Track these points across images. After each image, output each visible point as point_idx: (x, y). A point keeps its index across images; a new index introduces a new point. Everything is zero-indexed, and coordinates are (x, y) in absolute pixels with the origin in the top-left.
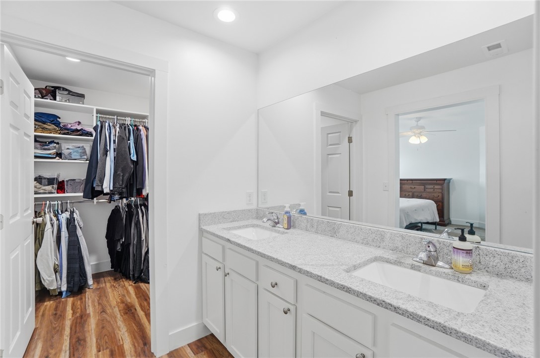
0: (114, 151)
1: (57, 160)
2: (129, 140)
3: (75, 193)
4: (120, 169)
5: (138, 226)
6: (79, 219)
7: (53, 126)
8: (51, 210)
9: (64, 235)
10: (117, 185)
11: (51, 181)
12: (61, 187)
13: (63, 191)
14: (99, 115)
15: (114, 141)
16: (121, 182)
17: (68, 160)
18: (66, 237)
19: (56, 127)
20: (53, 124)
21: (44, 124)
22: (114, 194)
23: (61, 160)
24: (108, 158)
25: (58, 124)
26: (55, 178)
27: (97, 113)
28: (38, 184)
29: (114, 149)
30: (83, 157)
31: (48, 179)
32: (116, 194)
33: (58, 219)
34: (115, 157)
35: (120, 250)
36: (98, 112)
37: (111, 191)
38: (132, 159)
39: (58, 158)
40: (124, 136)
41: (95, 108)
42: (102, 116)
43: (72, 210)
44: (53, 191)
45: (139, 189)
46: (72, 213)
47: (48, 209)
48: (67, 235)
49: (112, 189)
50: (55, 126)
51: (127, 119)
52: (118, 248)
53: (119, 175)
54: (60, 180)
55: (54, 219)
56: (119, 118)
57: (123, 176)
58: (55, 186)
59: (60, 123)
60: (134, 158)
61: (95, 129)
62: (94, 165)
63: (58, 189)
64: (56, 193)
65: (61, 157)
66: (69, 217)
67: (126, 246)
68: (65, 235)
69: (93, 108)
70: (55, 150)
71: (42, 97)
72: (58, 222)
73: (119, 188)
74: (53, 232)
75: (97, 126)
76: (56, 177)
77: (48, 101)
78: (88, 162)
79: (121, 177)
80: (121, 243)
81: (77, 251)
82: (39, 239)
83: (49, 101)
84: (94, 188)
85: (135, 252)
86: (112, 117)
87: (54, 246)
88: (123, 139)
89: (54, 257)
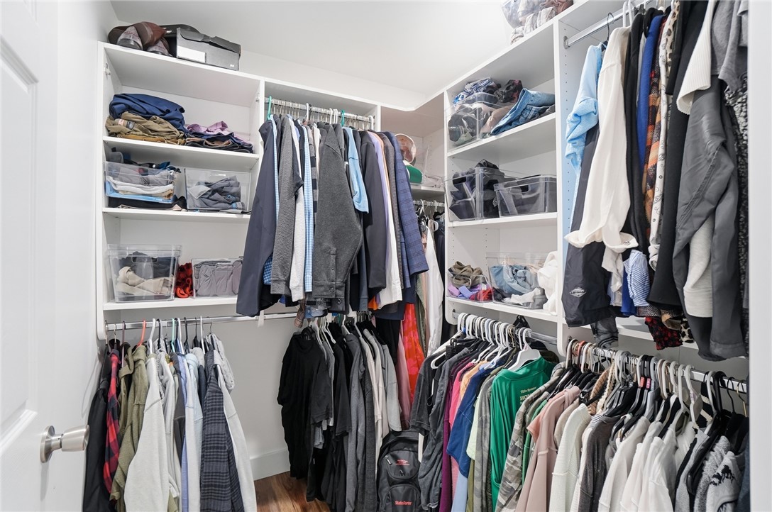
0: (314, 187)
1: (176, 212)
2: (346, 159)
3: (215, 295)
4: (329, 236)
5: (367, 386)
6: (226, 368)
7: (168, 124)
8: (162, 343)
9: (192, 418)
10: (324, 280)
11: (160, 267)
12: (184, 280)
13: (188, 289)
14: (272, 101)
15: (313, 159)
16: (333, 272)
17: (201, 211)
18: (196, 422)
19: (173, 129)
20: (167, 119)
21: (148, 118)
22: (313, 304)
23: (184, 213)
24: (300, 206)
25: (178, 123)
26: (169, 259)
27: (267, 96)
28: (131, 273)
29: (314, 181)
30: (234, 205)
31: (154, 260)
32: (320, 303)
33: (177, 372)
34: (315, 203)
35: (321, 447)
36: (270, 91)
37: (306, 294)
38: (357, 207)
39: (177, 207)
40: (334, 146)
41: (262, 80)
42: (279, 102)
43: (209, 340)
44: (166, 291)
45: (372, 289)
46: (209, 349)
47: (153, 341)
48: (200, 416)
49: (309, 289)
50: (174, 125)
51: (331, 112)
52: (317, 443)
53: (326, 251)
54: (182, 262)
55: (168, 368)
56: (314, 109)
57: (337, 255)
58: (172, 279)
59: (182, 121)
60: (363, 206)
61: (265, 132)
62: (266, 223)
63: (178, 284)
64: (172, 297)
65: (184, 206)
66: (202, 363)
67: (336, 440)
68: (195, 416)
69: (259, 81)
70: (171, 186)
71: (145, 48)
72: (176, 378)
73: (330, 287)
74: (165, 407)
75: (267, 124)
76: (173, 256)
77: (157, 57)
78: (248, 217)
79: (333, 257)
80: (325, 428)
81: (226, 465)
82: (131, 425)
83: (159, 57)
84: (269, 287)
85: (360, 457)
86: (300, 106)
87: (168, 445)
88: (335, 153)
89: (167, 476)
